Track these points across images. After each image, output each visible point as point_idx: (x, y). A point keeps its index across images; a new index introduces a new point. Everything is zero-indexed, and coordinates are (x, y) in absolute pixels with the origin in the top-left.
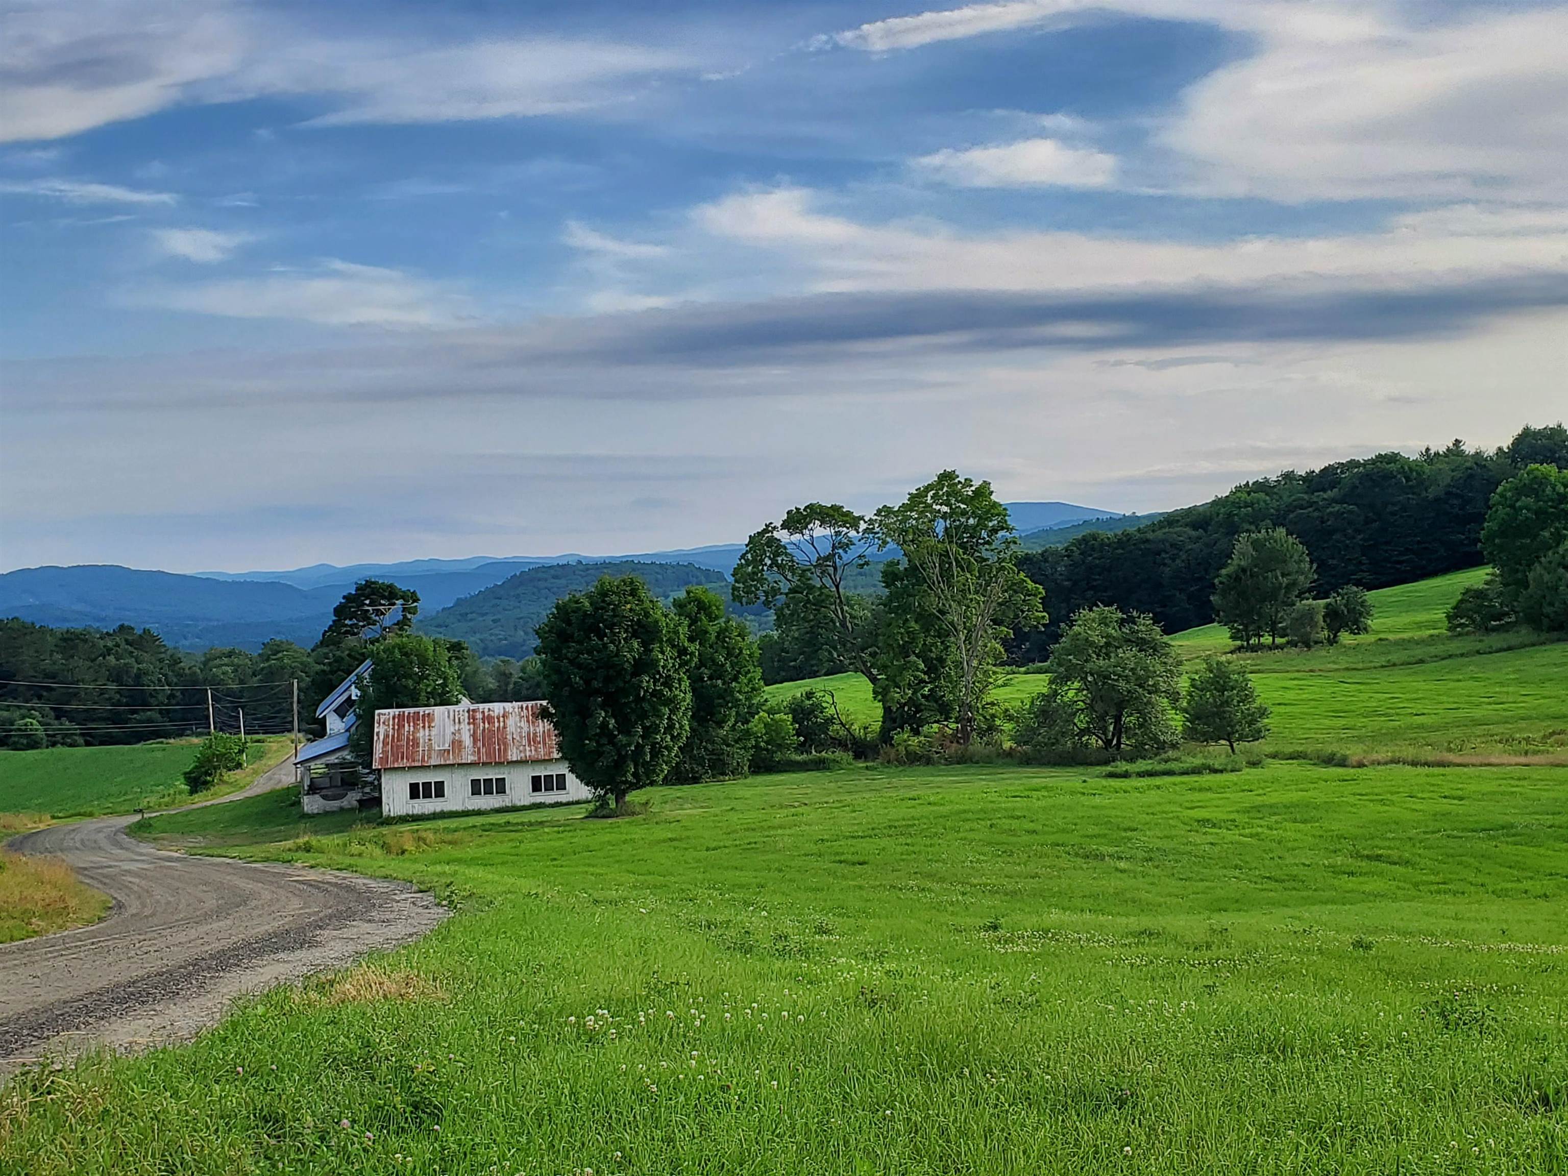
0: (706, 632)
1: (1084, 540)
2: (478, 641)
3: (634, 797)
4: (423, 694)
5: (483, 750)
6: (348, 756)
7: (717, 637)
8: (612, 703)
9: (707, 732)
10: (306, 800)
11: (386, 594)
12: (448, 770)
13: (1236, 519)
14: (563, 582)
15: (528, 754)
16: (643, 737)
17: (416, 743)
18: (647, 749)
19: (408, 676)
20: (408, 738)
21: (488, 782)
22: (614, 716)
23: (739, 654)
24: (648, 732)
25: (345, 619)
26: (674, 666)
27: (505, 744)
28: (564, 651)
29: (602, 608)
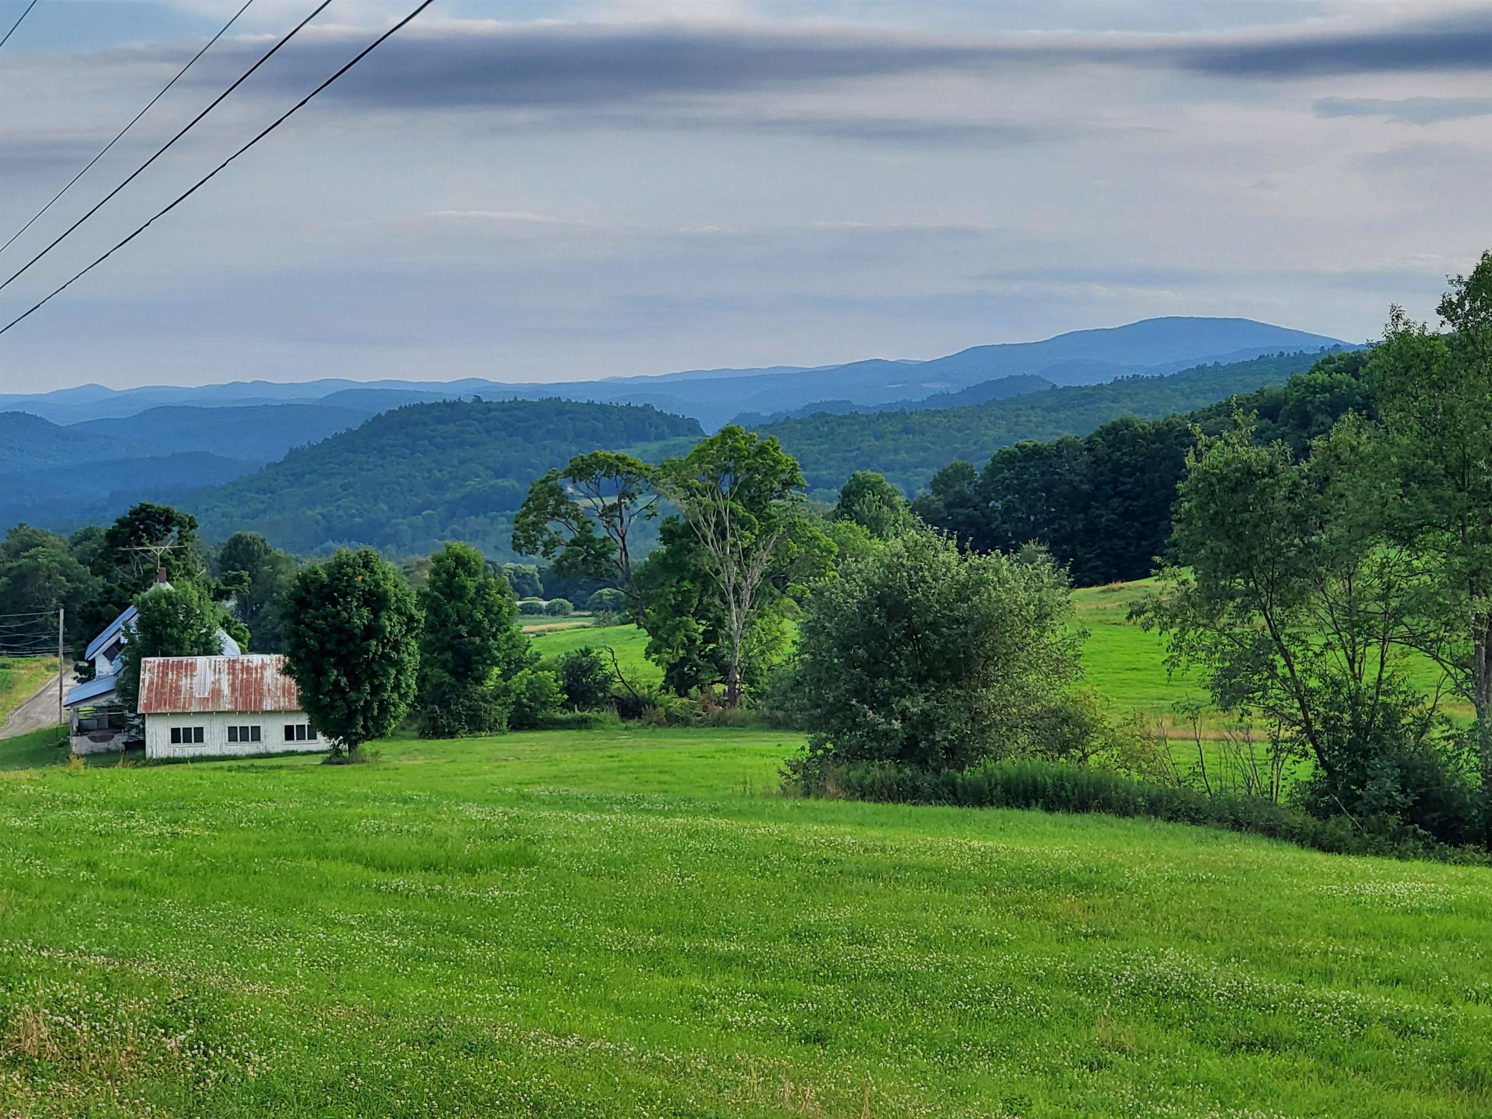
0: (465, 587)
1: (1114, 429)
2: (320, 517)
3: (367, 747)
4: (187, 643)
5: (240, 700)
6: (115, 699)
7: (478, 592)
8: (344, 663)
9: (465, 687)
10: (74, 740)
11: (163, 519)
12: (208, 716)
13: (1309, 407)
14: (452, 428)
15: (282, 704)
16: (371, 694)
17: (178, 691)
18: (375, 705)
19: (171, 625)
20: (171, 687)
21: (244, 729)
22: (346, 675)
23: (499, 612)
24: (377, 690)
25: (118, 546)
26: (400, 631)
27: (261, 694)
28: (302, 616)
29: (338, 579)
